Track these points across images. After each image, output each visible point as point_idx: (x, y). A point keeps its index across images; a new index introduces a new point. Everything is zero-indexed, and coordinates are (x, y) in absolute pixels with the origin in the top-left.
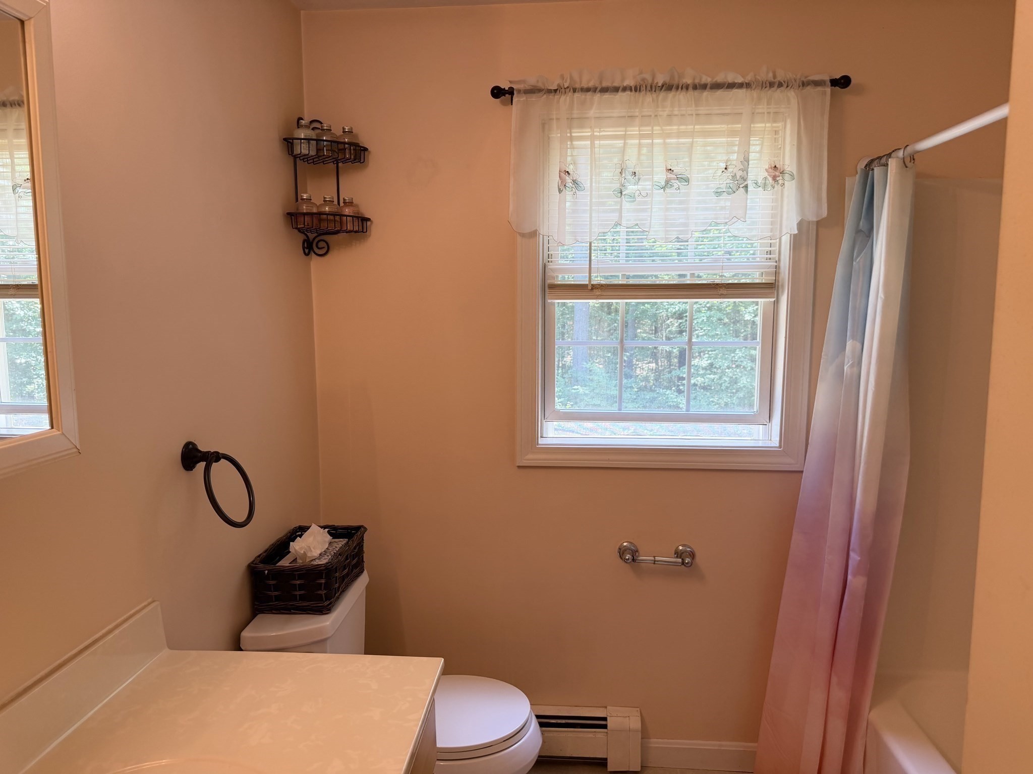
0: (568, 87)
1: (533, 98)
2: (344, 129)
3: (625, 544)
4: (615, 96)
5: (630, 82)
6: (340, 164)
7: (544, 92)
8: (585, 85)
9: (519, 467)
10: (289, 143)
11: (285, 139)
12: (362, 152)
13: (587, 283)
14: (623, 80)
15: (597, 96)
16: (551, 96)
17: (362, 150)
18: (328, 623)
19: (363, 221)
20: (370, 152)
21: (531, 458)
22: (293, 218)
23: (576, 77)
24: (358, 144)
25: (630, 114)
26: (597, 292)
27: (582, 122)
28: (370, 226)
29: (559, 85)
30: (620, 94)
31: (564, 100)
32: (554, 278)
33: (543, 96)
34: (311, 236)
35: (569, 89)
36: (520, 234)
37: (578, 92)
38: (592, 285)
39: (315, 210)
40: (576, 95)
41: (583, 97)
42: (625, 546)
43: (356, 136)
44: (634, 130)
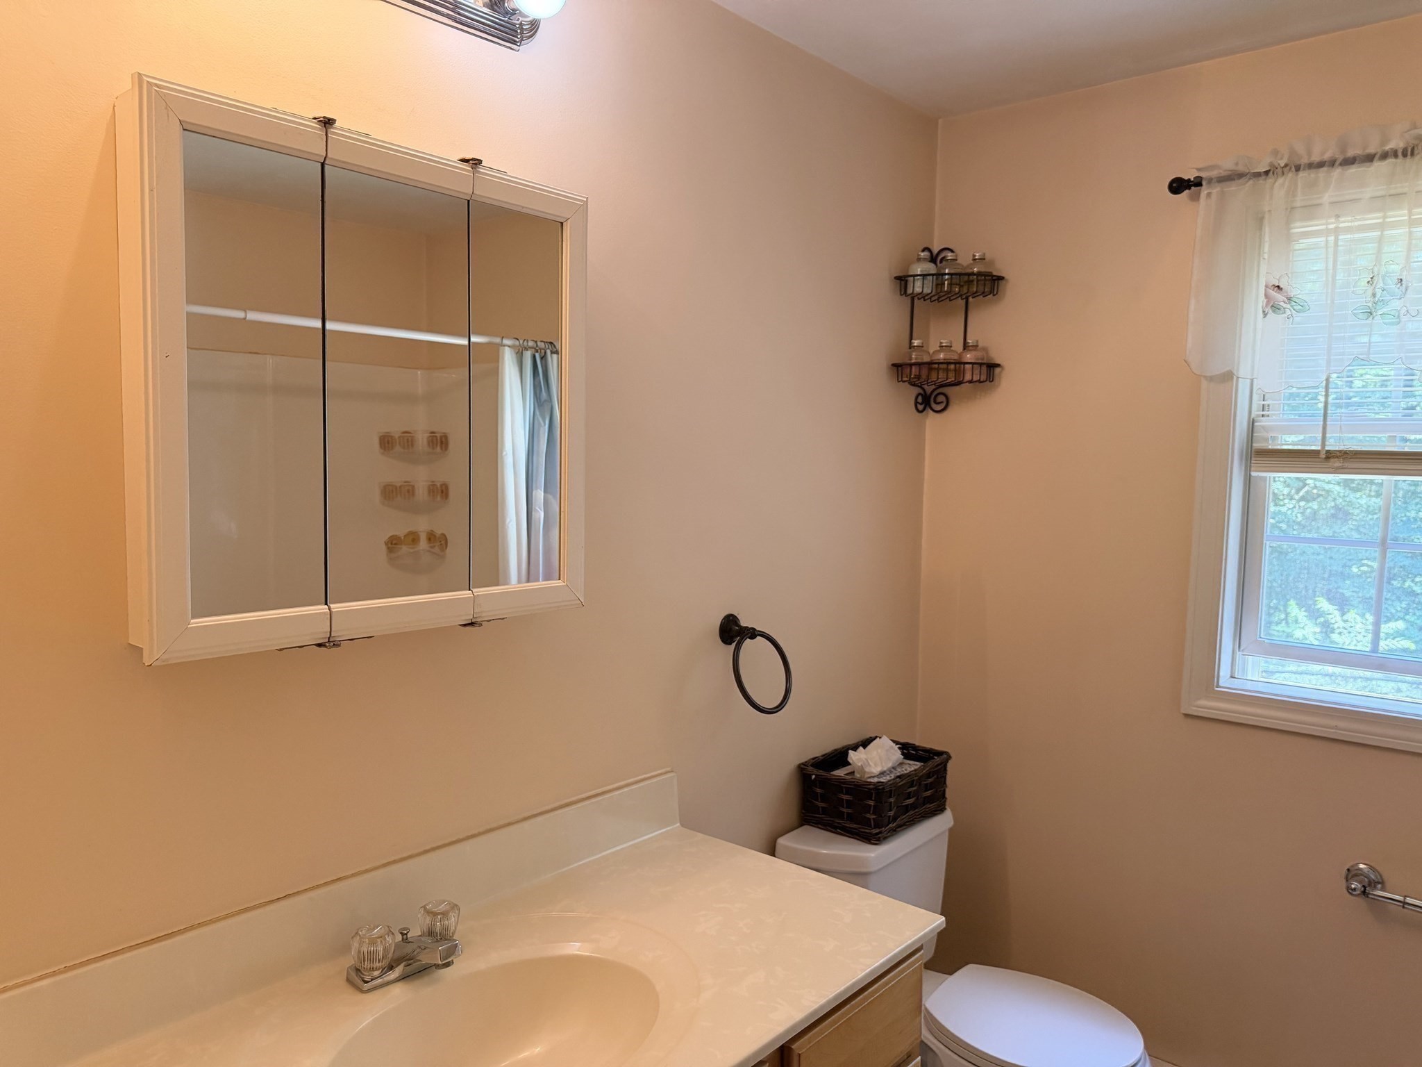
0: (1286, 165)
1: (1232, 187)
2: (974, 256)
3: (1362, 866)
4: (1369, 167)
5: (1396, 143)
6: (971, 299)
7: (1248, 176)
8: (1316, 158)
9: (1187, 716)
10: (902, 281)
11: (898, 278)
12: (996, 282)
13: (1319, 448)
14: (1385, 141)
15: (1337, 172)
16: (1261, 181)
17: (995, 280)
18: (873, 855)
19: (990, 368)
20: (1007, 281)
21: (1205, 706)
22: (899, 369)
23: (1300, 148)
24: (991, 273)
25: (1392, 192)
26: (1337, 463)
27: (1311, 210)
28: (1001, 372)
29: (1271, 164)
30: (1377, 164)
31: (1280, 185)
32: (1267, 440)
33: (1247, 182)
34: (929, 389)
35: (1288, 168)
36: (1205, 377)
37: (1304, 170)
38: (1328, 452)
39: (926, 359)
40: (1301, 174)
41: (1313, 176)
42: (1361, 869)
43: (992, 263)
44: (1400, 215)
